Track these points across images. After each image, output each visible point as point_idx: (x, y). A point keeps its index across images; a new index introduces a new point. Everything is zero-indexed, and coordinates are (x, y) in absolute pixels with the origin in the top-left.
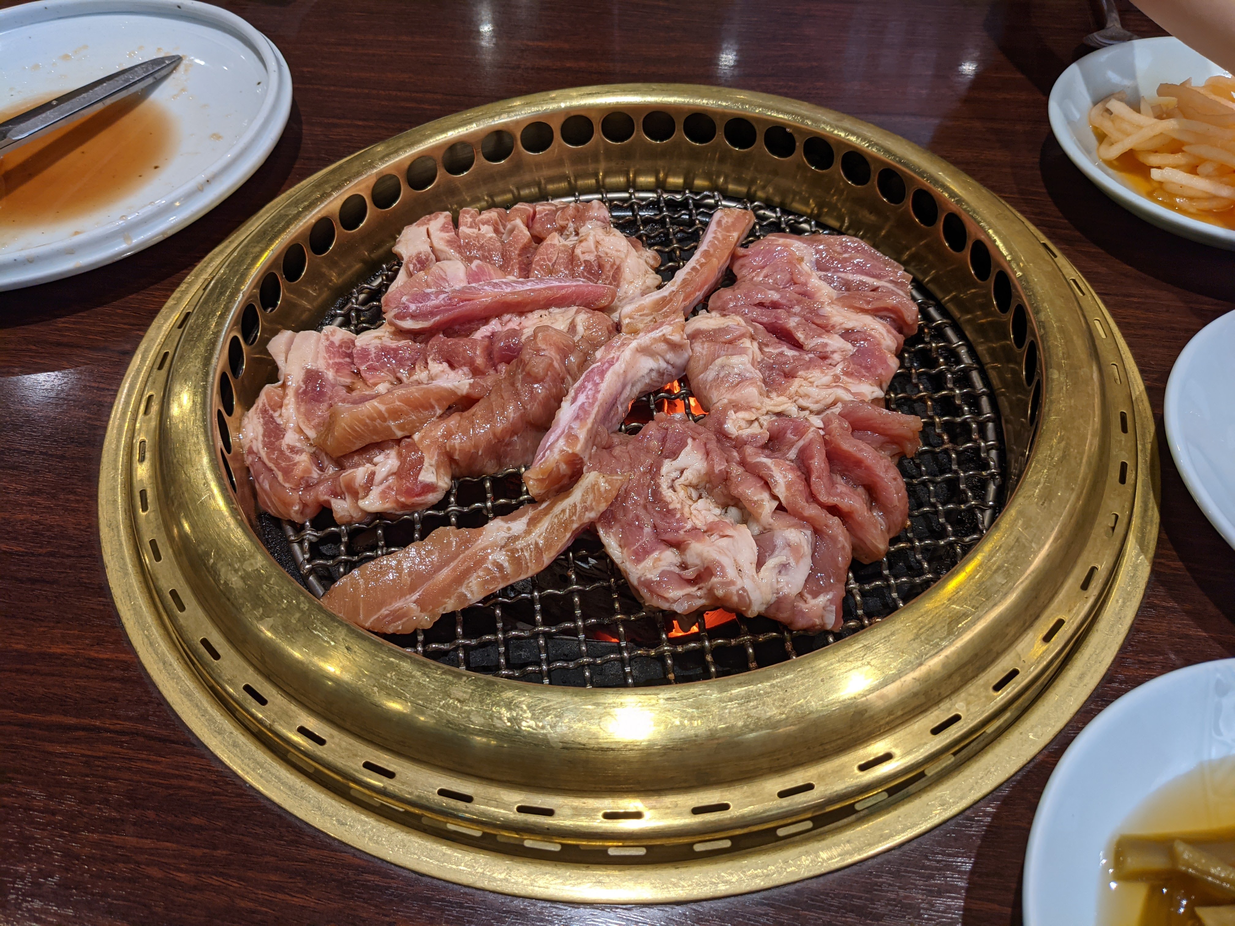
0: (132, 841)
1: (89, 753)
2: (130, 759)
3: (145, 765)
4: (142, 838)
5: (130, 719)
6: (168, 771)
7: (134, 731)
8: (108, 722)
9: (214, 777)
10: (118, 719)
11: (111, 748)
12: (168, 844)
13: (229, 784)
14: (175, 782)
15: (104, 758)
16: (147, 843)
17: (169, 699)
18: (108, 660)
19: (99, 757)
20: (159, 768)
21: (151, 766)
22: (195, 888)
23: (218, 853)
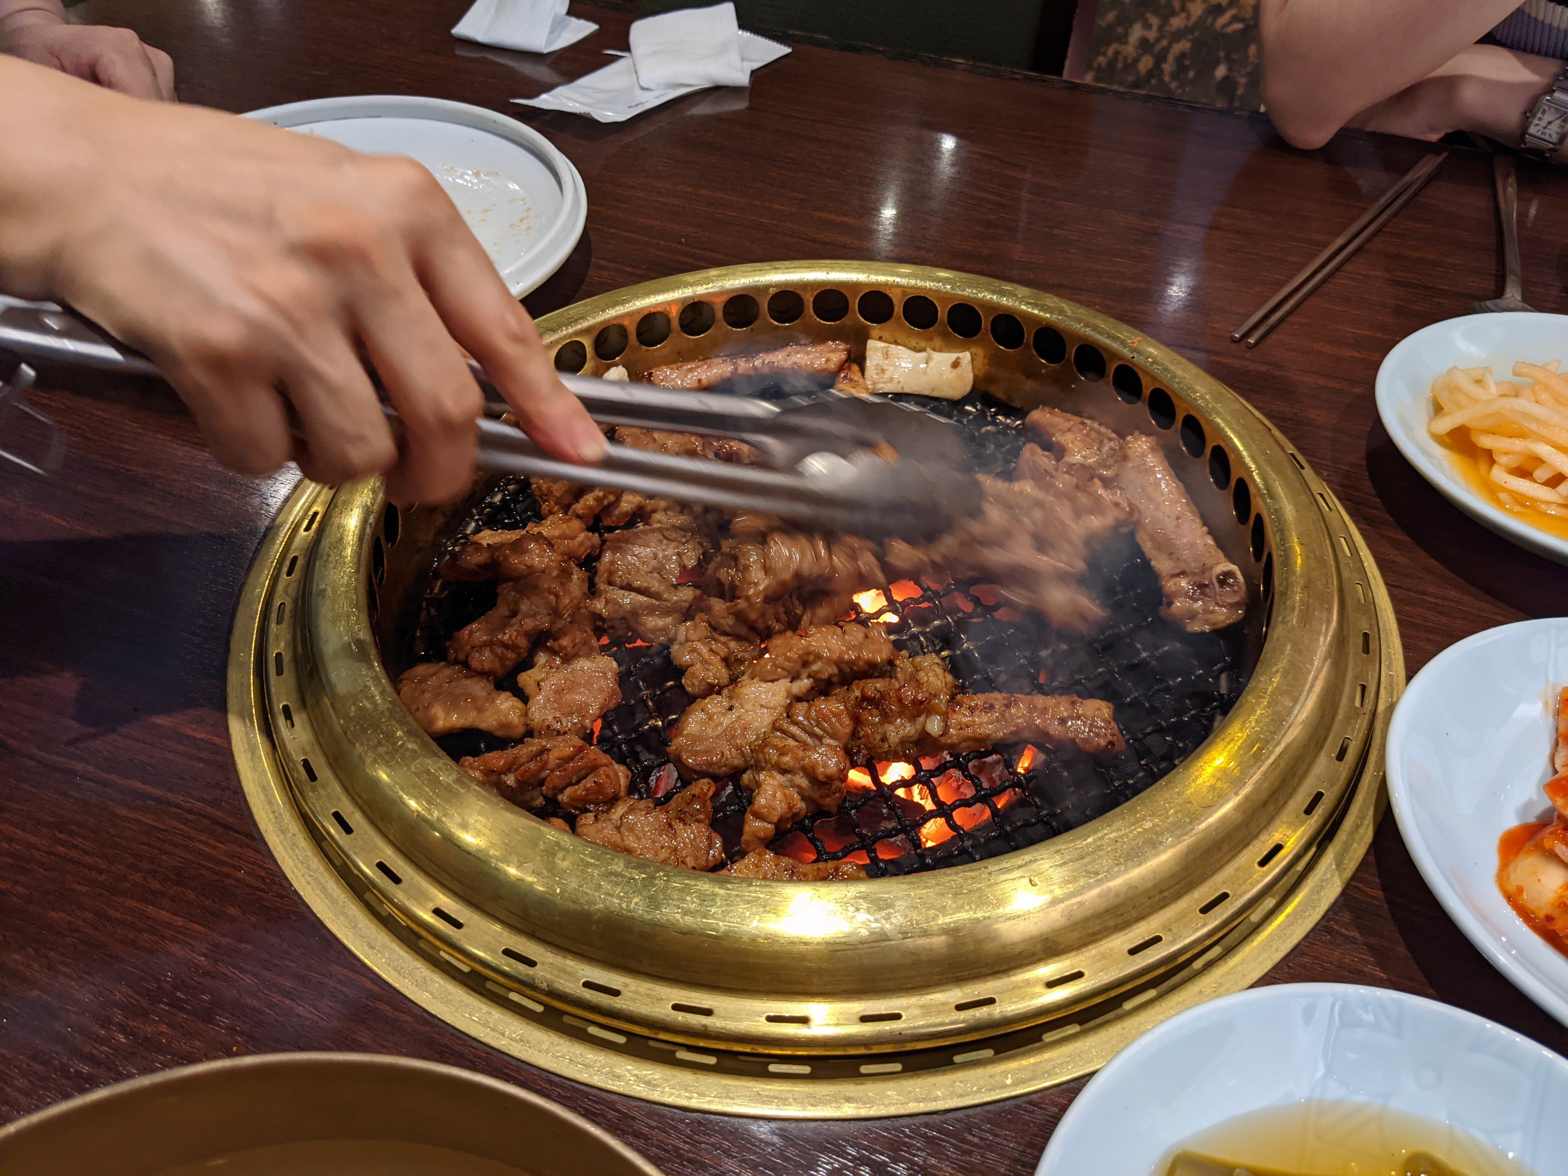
0: (164, 915)
1: (155, 824)
2: (189, 838)
3: (203, 847)
4: (175, 914)
5: (203, 800)
6: (221, 857)
7: (202, 812)
8: (182, 798)
9: (263, 874)
10: (192, 798)
11: (175, 823)
12: (197, 926)
13: (277, 884)
14: (225, 869)
15: (165, 831)
16: (179, 921)
17: (246, 790)
18: (201, 740)
19: (161, 830)
20: (214, 852)
21: (207, 850)
22: (208, 974)
23: (243, 946)
